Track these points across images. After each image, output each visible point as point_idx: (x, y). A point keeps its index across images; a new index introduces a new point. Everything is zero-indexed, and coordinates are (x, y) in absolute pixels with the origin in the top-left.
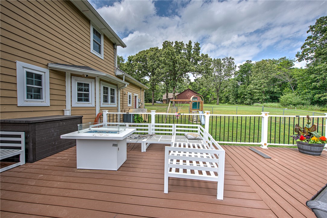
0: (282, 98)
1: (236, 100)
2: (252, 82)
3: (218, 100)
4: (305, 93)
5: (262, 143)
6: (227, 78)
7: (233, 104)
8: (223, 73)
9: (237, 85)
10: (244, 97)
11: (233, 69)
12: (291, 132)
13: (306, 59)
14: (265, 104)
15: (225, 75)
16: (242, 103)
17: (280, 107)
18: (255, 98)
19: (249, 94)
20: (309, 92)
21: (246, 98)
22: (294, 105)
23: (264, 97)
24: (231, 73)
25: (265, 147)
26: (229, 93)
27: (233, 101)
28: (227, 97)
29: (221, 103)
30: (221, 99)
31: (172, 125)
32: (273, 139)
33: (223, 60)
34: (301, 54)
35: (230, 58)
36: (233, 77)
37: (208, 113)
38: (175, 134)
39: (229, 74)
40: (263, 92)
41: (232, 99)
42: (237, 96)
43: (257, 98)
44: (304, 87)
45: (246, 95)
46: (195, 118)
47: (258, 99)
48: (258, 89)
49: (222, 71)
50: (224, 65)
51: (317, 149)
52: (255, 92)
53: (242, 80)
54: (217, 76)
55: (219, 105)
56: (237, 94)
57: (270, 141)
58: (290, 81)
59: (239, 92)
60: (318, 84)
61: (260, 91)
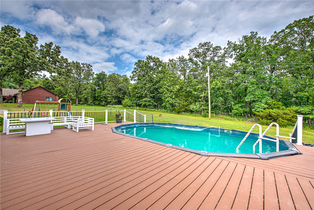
0: (124, 102)
1: (94, 102)
2: (106, 88)
3: (77, 101)
4: (134, 100)
5: (106, 122)
6: (85, 82)
7: (92, 105)
8: (83, 76)
9: (95, 88)
10: (100, 99)
11: (92, 75)
12: (115, 116)
13: (134, 80)
14: (114, 106)
15: (84, 78)
16: (99, 105)
17: (122, 108)
18: (108, 101)
19: (104, 97)
20: (135, 99)
21: (102, 101)
22: (129, 107)
23: (114, 101)
24: (90, 78)
25: (107, 123)
26: (88, 95)
27: (91, 103)
28: (86, 99)
29: (80, 104)
30: (80, 101)
31: (65, 117)
32: (109, 120)
33: (82, 64)
34: (132, 76)
35: (89, 65)
36: (91, 81)
37: (84, 111)
38: (66, 122)
39: (88, 78)
40: (113, 96)
41: (90, 101)
42: (95, 99)
43: (109, 101)
44: (133, 96)
45: (102, 98)
46: (79, 113)
47: (111, 102)
48: (110, 94)
49: (82, 74)
50: (83, 69)
51: (120, 121)
52: (108, 97)
53: (99, 85)
54: (76, 77)
55: (78, 106)
56: (95, 97)
57: (108, 120)
58: (127, 92)
59: (97, 95)
60: (139, 95)
61: (112, 96)
